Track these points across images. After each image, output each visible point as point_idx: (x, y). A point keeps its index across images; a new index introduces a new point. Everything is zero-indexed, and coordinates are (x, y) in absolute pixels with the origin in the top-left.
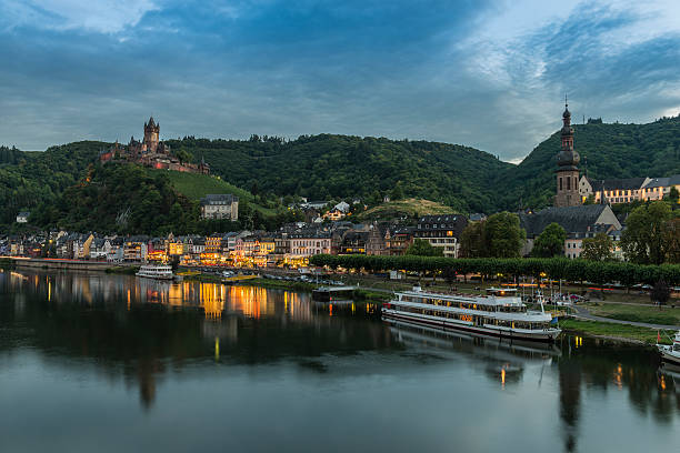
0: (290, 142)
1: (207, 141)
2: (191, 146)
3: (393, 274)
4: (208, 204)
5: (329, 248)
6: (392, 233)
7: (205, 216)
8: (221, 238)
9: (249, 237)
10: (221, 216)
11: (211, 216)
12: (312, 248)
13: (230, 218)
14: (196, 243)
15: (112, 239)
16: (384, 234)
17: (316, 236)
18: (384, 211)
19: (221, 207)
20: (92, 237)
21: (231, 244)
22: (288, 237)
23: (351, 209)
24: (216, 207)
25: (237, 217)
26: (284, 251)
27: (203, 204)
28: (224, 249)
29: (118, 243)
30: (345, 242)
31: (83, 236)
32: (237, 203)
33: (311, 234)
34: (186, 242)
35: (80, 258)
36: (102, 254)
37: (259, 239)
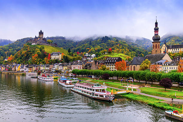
3: (93, 76)
4: (52, 55)
5: (81, 68)
6: (99, 63)
7: (52, 59)
8: (53, 65)
9: (60, 65)
10: (56, 59)
11: (53, 59)
12: (77, 68)
13: (59, 59)
14: (47, 67)
15: (26, 65)
16: (96, 64)
17: (78, 64)
18: (104, 57)
19: (56, 56)
20: (21, 65)
21: (56, 67)
22: (71, 65)
23: (96, 56)
24: (55, 56)
25: (61, 59)
26: (70, 69)
27: (51, 55)
28: (54, 68)
29: (27, 67)
30: (86, 66)
31: (18, 65)
32: (61, 55)
33: (77, 64)
34: (44, 66)
35: (17, 71)
36: (23, 70)
37: (63, 66)
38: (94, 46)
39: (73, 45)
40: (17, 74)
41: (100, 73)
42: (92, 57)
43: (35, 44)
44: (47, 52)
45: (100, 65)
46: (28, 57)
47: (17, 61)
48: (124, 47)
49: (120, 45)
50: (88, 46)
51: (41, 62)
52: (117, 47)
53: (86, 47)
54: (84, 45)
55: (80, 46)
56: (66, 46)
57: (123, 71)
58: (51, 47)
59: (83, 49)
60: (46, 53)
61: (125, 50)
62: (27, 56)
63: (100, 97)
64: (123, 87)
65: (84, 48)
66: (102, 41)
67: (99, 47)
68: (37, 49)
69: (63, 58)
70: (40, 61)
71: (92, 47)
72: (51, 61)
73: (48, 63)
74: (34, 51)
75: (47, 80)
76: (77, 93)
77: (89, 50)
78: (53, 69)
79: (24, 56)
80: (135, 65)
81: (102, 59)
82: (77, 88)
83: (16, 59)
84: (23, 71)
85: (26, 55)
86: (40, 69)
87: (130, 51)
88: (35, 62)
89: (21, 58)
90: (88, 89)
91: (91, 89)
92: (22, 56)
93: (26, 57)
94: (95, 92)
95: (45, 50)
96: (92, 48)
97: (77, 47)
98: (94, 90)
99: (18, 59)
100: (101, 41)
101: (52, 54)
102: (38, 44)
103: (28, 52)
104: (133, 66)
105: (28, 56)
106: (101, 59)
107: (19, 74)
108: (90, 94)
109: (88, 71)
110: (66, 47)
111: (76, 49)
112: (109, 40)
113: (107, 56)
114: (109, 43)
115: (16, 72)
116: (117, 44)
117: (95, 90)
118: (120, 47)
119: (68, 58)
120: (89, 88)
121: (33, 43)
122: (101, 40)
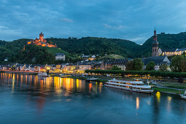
0: (79, 39)
1: (57, 39)
2: (52, 40)
3: (108, 75)
5: (90, 68)
9: (68, 65)
11: (58, 59)
12: (85, 68)
13: (63, 60)
14: (53, 67)
15: (31, 65)
16: (105, 64)
19: (60, 57)
20: (25, 65)
21: (63, 67)
22: (79, 65)
26: (78, 69)
27: (55, 56)
30: (94, 66)
31: (22, 65)
32: (65, 56)
33: (85, 64)
35: (22, 71)
36: (28, 69)
37: (71, 66)
42: (93, 58)
72: (56, 61)
86: (46, 68)
93: (29, 57)
121: (34, 44)
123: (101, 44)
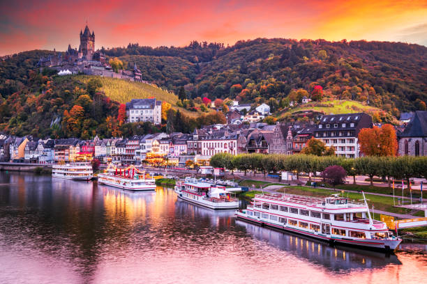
0: (229, 47)
1: (149, 49)
2: (134, 53)
3: (285, 176)
4: (132, 108)
5: (235, 149)
6: (294, 134)
7: (131, 120)
8: (140, 140)
9: (163, 139)
10: (144, 119)
11: (135, 120)
12: (220, 149)
13: (153, 121)
14: (118, 145)
15: (45, 142)
16: (285, 135)
17: (224, 138)
18: (301, 112)
19: (144, 111)
20: (26, 140)
21: (149, 147)
22: (200, 139)
23: (272, 111)
24: (139, 111)
25: (160, 121)
26: (196, 152)
27: (127, 109)
28: (141, 151)
29: (50, 146)
30: (250, 143)
31: (18, 139)
32: (160, 107)
33: (219, 135)
34: (109, 144)
35: (15, 161)
36: (36, 156)
37: (173, 141)
38: (255, 78)
39: (187, 75)
40: (17, 168)
41: (311, 164)
42: (260, 114)
43: (68, 72)
44: (111, 99)
45: (298, 140)
46: (47, 113)
47: (11, 127)
48: (358, 79)
49: (343, 73)
50: (237, 77)
51: (94, 131)
52: (334, 78)
53: (230, 81)
54: (224, 76)
55: (211, 78)
56: (163, 79)
57: (392, 159)
58: (124, 84)
59: (219, 89)
60: (111, 102)
61: (363, 89)
62: (46, 110)
63: (354, 238)
64: (403, 206)
65: (223, 86)
66: (281, 60)
67: (273, 80)
68: (77, 88)
69: (168, 116)
70: (91, 126)
71: (249, 82)
72: (130, 125)
73: (120, 132)
74: (67, 95)
75: (136, 187)
76: (263, 225)
77: (238, 91)
78: (138, 153)
79: (36, 110)
80: (420, 139)
81: (296, 120)
82: (261, 209)
83: (7, 120)
84: (35, 160)
85: (40, 109)
86: (94, 152)
87: (377, 91)
88: (76, 130)
89: (24, 119)
90: (305, 212)
91: (316, 214)
92: (28, 111)
93: (43, 113)
94: (332, 221)
95: (105, 90)
96: (250, 85)
97: (202, 82)
98: (327, 216)
99: (15, 122)
100: (278, 62)
101: (130, 106)
102: (80, 74)
103: (48, 97)
104: (414, 140)
105: (48, 111)
106: (293, 120)
107: (21, 168)
108: (316, 227)
109: (266, 159)
110: (163, 82)
111: (197, 86)
112: (306, 58)
113: (310, 109)
114: (304, 68)
115: (11, 162)
116: (332, 69)
117: (332, 217)
118: (344, 80)
119: (184, 117)
120: (308, 208)
121: (63, 67)
122: (279, 57)
123: (303, 62)
